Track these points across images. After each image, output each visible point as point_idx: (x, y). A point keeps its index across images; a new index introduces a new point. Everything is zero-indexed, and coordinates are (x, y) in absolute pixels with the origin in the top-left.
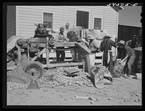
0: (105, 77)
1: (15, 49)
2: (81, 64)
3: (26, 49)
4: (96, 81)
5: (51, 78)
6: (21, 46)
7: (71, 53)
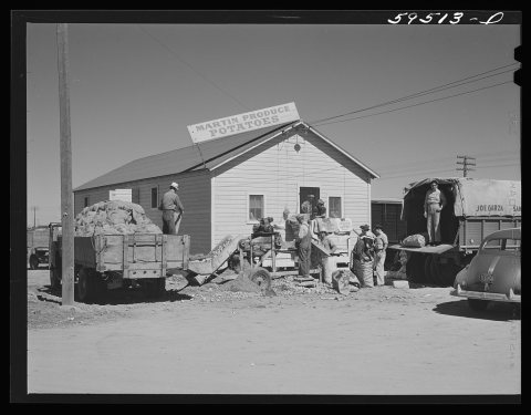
0: (351, 283)
1: (237, 252)
2: (316, 271)
3: (248, 252)
4: (341, 286)
5: (284, 288)
6: (243, 248)
7: (293, 258)
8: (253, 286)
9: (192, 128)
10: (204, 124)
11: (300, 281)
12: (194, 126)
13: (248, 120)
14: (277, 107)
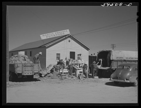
0: (83, 77)
1: (53, 69)
2: (74, 74)
3: (56, 69)
4: (80, 78)
5: (65, 78)
6: (55, 67)
7: (68, 70)
8: (57, 77)
9: (41, 36)
10: (45, 35)
11: (70, 76)
12: (42, 35)
13: (56, 34)
14: (64, 31)
